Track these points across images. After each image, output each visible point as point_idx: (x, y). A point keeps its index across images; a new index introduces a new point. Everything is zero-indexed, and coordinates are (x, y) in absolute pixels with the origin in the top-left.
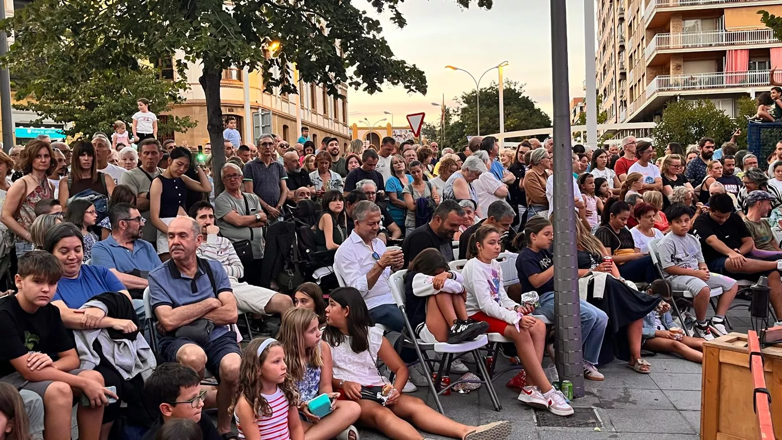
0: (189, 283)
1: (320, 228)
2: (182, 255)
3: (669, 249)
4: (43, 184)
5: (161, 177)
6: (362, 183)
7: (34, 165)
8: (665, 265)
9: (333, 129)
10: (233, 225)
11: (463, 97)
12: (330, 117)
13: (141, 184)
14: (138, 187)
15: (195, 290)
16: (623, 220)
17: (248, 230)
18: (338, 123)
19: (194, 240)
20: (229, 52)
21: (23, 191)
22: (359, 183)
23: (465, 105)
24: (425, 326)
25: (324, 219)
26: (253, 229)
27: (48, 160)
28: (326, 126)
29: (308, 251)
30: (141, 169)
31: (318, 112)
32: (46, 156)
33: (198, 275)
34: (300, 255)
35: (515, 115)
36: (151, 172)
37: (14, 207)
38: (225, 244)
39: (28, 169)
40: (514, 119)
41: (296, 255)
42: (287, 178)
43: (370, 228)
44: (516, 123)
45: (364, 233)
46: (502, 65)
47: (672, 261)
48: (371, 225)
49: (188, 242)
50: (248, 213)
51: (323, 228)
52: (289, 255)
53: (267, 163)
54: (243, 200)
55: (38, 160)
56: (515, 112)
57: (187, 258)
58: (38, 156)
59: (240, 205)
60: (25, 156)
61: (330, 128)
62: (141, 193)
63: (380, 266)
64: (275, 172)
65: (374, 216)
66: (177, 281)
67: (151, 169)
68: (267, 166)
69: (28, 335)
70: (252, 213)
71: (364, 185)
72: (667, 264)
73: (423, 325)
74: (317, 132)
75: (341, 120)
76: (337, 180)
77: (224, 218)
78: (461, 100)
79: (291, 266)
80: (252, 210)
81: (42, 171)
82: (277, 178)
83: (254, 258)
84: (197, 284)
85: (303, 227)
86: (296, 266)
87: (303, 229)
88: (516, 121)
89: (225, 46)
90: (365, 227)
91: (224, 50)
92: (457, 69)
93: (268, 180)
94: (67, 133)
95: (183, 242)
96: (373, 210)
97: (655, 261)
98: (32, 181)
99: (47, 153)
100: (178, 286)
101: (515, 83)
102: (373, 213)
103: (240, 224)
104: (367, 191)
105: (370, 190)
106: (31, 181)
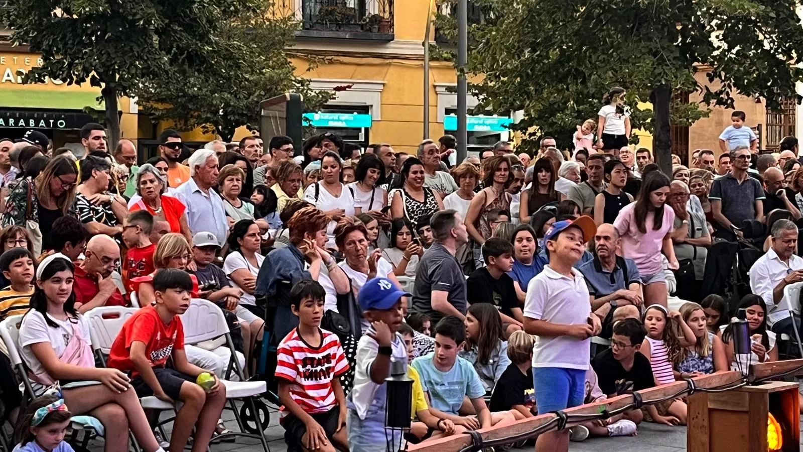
0: (609, 276)
2: (606, 254)
4: (500, 196)
5: (604, 192)
7: (495, 178)
13: (587, 198)
14: (584, 203)
15: (613, 281)
17: (692, 247)
19: (614, 242)
20: (663, 80)
21: (483, 202)
26: (697, 248)
27: (507, 173)
30: (587, 183)
32: (505, 170)
33: (616, 270)
34: (740, 277)
36: (597, 186)
37: (475, 216)
39: (489, 182)
41: (735, 277)
42: (765, 198)
43: (786, 245)
45: (780, 250)
48: (786, 242)
49: (610, 244)
50: (693, 232)
52: (729, 276)
53: (740, 179)
55: (498, 173)
57: (609, 257)
58: (499, 170)
60: (488, 169)
62: (587, 208)
63: (785, 281)
64: (749, 191)
65: (790, 234)
66: (600, 274)
67: (596, 184)
68: (740, 182)
69: (495, 294)
70: (697, 232)
79: (731, 289)
80: (698, 229)
81: (501, 183)
82: (752, 198)
83: (697, 279)
84: (615, 276)
86: (735, 289)
89: (660, 74)
90: (781, 244)
91: (659, 78)
93: (739, 200)
94: (513, 127)
95: (607, 244)
96: (789, 228)
98: (492, 193)
99: (506, 167)
100: (600, 278)
102: (788, 232)
106: (490, 192)
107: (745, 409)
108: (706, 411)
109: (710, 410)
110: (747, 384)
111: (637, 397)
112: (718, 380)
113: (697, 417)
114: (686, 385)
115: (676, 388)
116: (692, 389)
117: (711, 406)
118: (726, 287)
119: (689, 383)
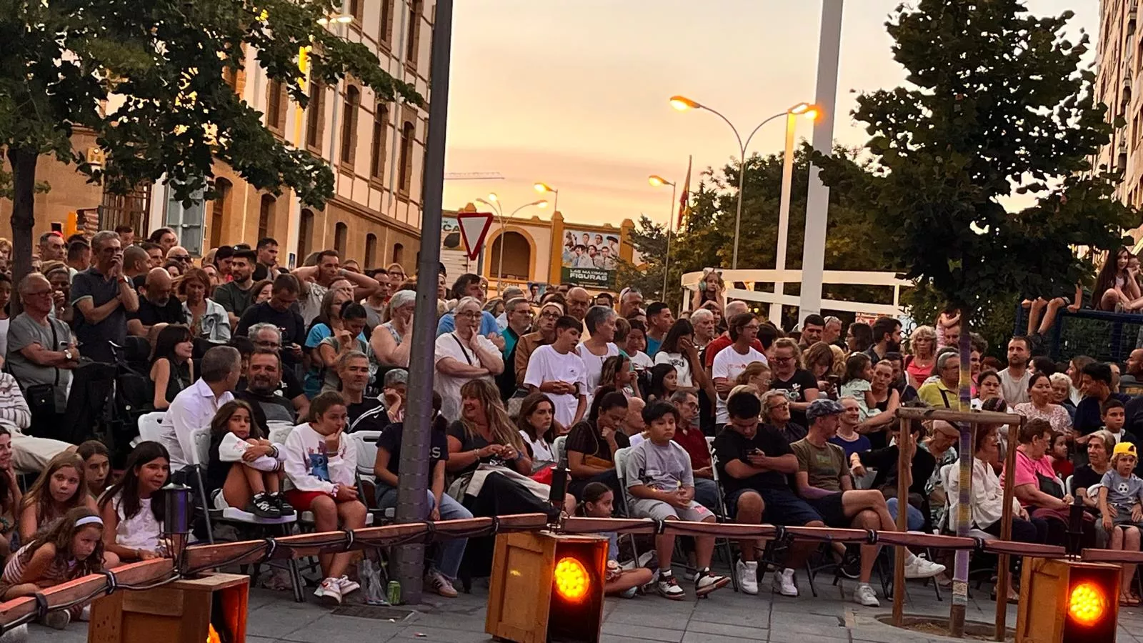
1: (152, 377)
3: (638, 461)
6: (258, 328)
8: (630, 483)
9: (392, 215)
10: (32, 361)
11: (728, 171)
12: (386, 185)
16: (614, 419)
17: (54, 370)
18: (406, 202)
22: (253, 327)
23: (732, 191)
24: (221, 493)
25: (158, 366)
26: (60, 370)
28: (374, 206)
29: (128, 408)
31: (356, 172)
34: (117, 413)
35: (846, 228)
38: (7, 381)
40: (842, 238)
41: (110, 411)
44: (845, 250)
46: (794, 111)
47: (639, 479)
50: (55, 348)
51: (155, 379)
52: (101, 410)
54: (50, 328)
56: (847, 222)
59: (45, 334)
61: (384, 212)
70: (61, 347)
71: (260, 331)
72: (634, 481)
73: (219, 492)
74: (351, 221)
75: (415, 192)
76: (215, 315)
77: (22, 351)
78: (723, 178)
79: (102, 428)
80: (63, 344)
85: (127, 374)
86: (109, 428)
87: (128, 378)
88: (847, 244)
92: (698, 106)
97: (620, 475)
101: (855, 150)
103: (41, 363)
104: (263, 339)
105: (269, 339)
107: (176, 614)
108: (119, 615)
109: (125, 614)
110: (180, 578)
111: (42, 601)
112: (143, 572)
113: (104, 623)
114: (104, 581)
115: (90, 586)
116: (112, 587)
117: (126, 608)
118: (95, 424)
119: (108, 577)
